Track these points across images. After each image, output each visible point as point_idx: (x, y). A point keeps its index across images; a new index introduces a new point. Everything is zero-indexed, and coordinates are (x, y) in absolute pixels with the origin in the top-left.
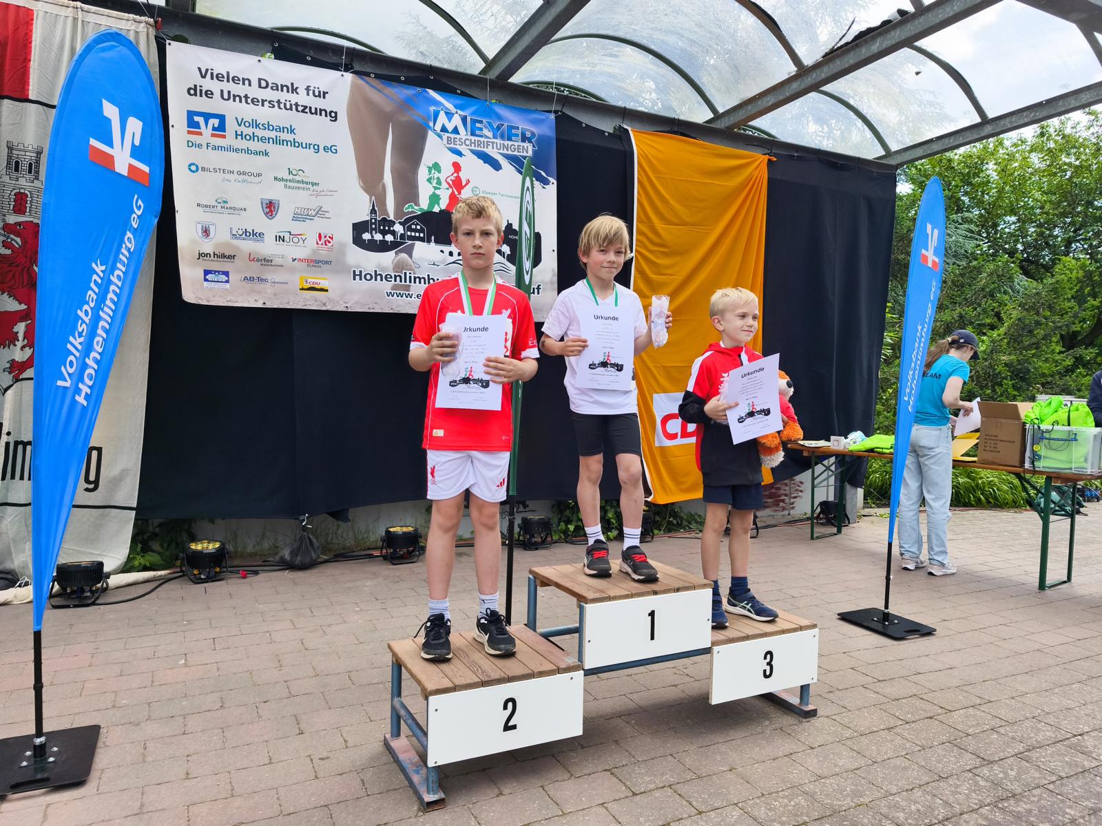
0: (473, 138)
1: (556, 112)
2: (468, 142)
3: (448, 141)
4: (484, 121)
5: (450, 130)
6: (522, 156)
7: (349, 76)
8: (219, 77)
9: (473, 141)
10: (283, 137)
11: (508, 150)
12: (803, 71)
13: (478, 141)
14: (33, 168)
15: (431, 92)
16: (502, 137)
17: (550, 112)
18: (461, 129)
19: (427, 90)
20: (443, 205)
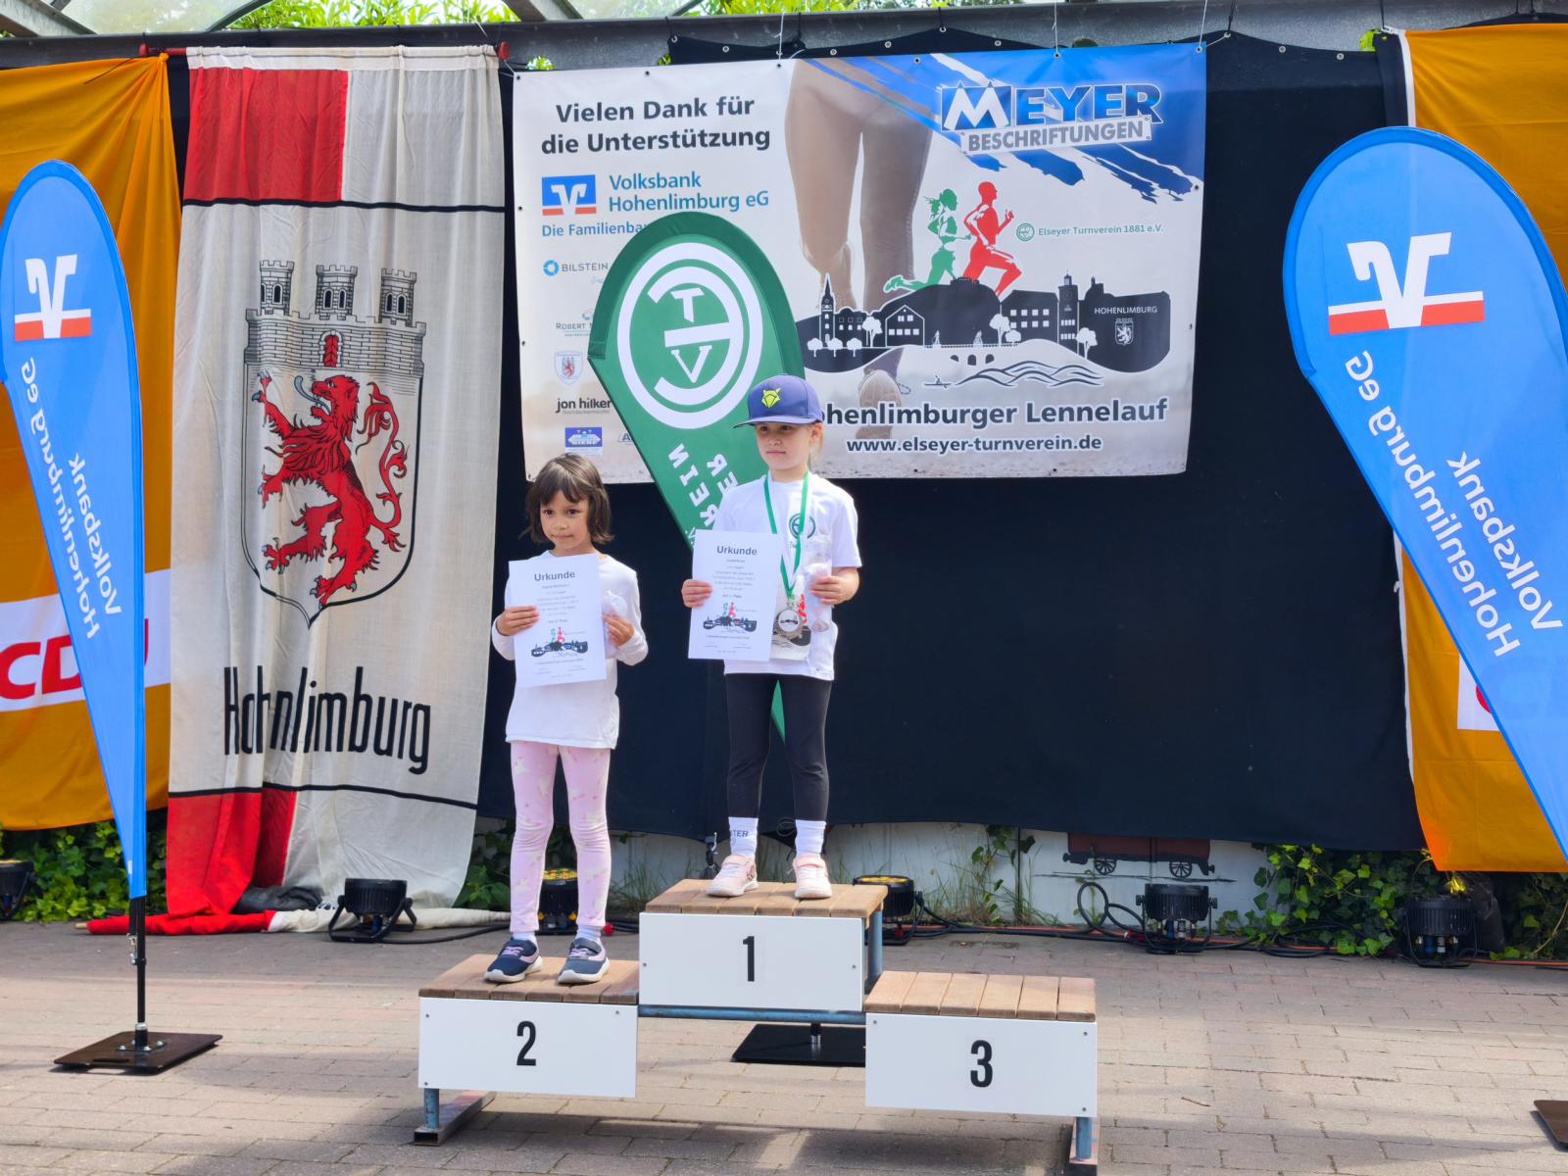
0: (1022, 129)
1: (1207, 38)
2: (1011, 140)
3: (971, 143)
4: (1046, 90)
5: (975, 124)
6: (1124, 144)
7: (790, 64)
8: (586, 115)
9: (1021, 135)
10: (681, 193)
11: (1096, 137)
13: (1033, 132)
14: (346, 300)
15: (941, 58)
16: (1085, 114)
17: (1195, 40)
18: (999, 116)
19: (934, 55)
20: (959, 269)
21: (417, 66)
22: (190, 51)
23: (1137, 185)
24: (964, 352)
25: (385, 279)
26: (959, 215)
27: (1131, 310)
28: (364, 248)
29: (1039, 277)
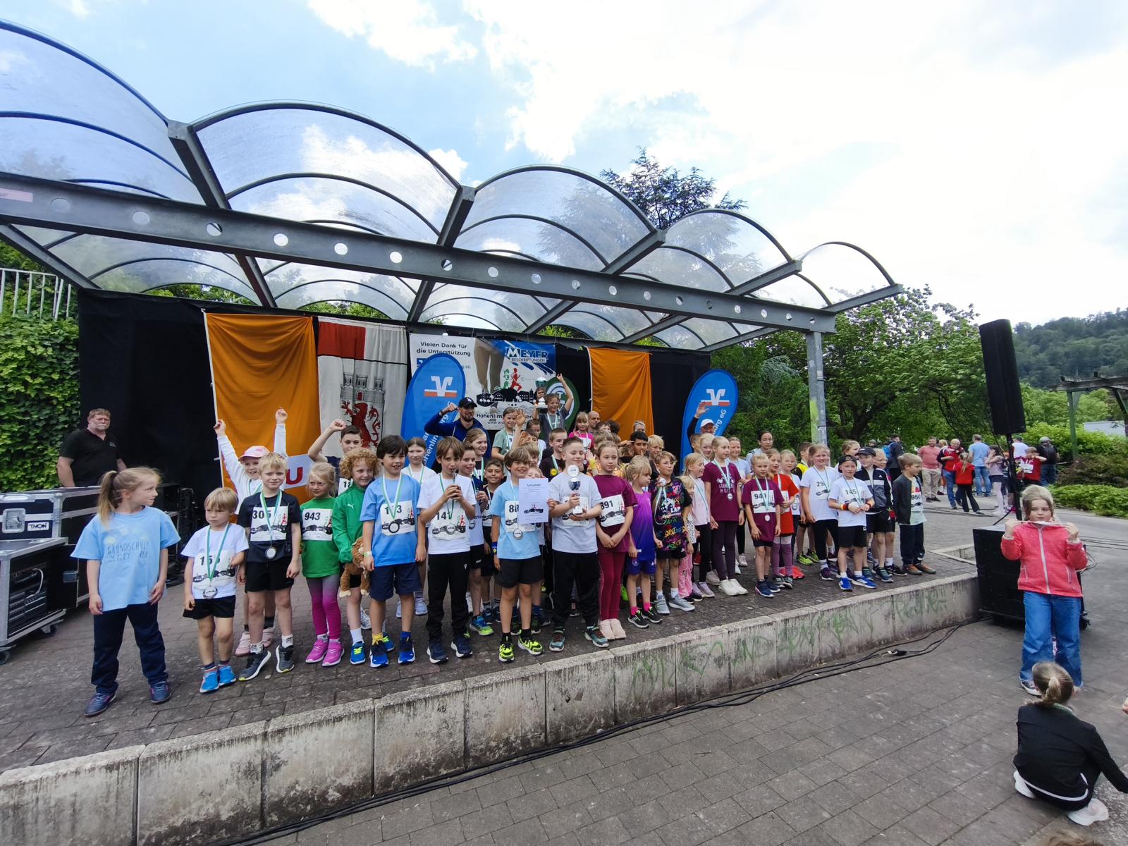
0: (522, 358)
1: (555, 344)
2: (520, 360)
4: (526, 350)
5: (513, 356)
7: (474, 339)
8: (428, 345)
11: (536, 361)
12: (654, 325)
14: (365, 384)
16: (534, 357)
18: (518, 355)
20: (510, 385)
21: (385, 329)
22: (319, 317)
23: (543, 370)
24: (510, 403)
25: (375, 379)
26: (510, 374)
28: (370, 371)
29: (526, 389)
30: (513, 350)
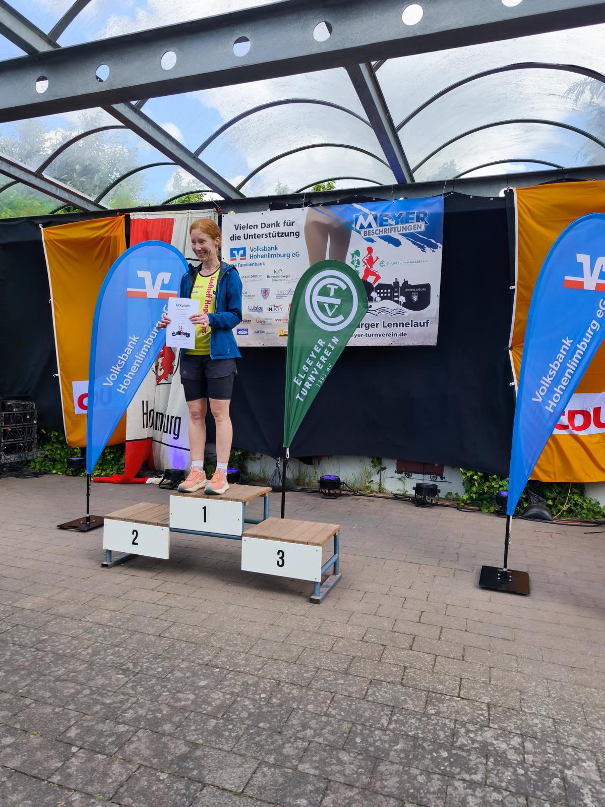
0: (381, 228)
1: (445, 194)
2: (378, 232)
3: (365, 234)
4: (389, 214)
5: (366, 227)
6: (416, 232)
7: (307, 209)
8: (243, 228)
9: (381, 230)
10: (271, 253)
11: (406, 230)
13: (385, 229)
15: (355, 205)
16: (402, 222)
17: (441, 195)
18: (374, 224)
19: (353, 204)
22: (131, 214)
23: (419, 246)
26: (360, 258)
27: (417, 290)
29: (387, 279)
30: (365, 216)
